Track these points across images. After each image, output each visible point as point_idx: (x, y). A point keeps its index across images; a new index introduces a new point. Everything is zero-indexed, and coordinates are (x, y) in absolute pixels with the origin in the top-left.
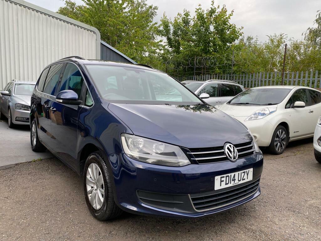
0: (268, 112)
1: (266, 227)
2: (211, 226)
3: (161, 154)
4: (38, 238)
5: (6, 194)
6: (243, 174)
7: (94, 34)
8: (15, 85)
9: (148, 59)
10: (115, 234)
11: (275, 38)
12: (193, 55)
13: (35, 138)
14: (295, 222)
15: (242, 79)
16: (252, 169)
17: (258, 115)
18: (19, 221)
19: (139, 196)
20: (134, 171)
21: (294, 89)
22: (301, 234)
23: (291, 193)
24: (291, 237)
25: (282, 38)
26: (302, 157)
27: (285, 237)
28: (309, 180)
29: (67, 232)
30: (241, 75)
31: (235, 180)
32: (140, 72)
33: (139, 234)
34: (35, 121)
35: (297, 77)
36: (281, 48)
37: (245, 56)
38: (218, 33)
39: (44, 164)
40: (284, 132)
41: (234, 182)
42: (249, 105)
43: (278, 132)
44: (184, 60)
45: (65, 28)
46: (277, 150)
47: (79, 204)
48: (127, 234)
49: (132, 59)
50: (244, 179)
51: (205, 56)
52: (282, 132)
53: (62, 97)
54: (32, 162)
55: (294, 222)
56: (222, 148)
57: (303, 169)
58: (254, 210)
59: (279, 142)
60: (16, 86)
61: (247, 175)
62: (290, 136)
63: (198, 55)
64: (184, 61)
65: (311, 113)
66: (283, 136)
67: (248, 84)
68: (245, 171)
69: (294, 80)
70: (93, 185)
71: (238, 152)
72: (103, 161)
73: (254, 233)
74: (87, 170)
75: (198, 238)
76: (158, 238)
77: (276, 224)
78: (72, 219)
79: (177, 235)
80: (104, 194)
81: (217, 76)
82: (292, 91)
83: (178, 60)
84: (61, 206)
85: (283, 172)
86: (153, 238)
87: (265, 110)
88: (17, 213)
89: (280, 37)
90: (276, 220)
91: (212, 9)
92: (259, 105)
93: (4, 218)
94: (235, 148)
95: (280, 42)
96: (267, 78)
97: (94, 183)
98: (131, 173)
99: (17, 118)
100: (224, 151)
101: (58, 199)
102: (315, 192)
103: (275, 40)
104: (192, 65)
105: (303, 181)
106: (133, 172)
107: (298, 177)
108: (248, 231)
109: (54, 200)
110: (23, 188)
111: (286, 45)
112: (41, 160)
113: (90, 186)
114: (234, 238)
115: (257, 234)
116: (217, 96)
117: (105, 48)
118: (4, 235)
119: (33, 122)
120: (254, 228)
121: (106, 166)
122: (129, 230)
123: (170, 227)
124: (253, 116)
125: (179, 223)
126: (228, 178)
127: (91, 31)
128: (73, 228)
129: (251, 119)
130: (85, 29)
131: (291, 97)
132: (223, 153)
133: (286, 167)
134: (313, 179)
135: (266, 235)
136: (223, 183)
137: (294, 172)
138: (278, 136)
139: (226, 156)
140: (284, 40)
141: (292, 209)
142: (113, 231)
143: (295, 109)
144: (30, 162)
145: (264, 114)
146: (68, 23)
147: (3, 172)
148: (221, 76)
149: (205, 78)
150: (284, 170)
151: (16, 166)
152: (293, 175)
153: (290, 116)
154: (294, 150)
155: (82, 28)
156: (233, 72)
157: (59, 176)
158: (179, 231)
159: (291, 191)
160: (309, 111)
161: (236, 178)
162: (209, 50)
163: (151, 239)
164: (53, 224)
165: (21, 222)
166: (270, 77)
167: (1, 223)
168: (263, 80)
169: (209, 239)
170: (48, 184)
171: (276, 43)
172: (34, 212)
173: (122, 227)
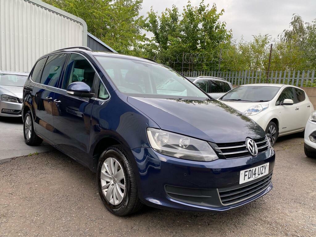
0: (260, 109)
1: (279, 218)
2: (228, 219)
5: (10, 190)
6: (262, 168)
9: (133, 53)
10: (137, 229)
11: (260, 38)
12: (182, 51)
13: (29, 131)
14: (304, 213)
15: (228, 76)
16: (269, 163)
17: (252, 111)
18: (32, 218)
19: (167, 191)
20: (158, 166)
21: (282, 87)
22: (313, 225)
23: (292, 186)
24: (305, 228)
25: (266, 39)
26: (291, 151)
28: (304, 173)
29: (87, 228)
30: (227, 73)
31: (256, 174)
32: (147, 65)
33: (162, 228)
34: (30, 113)
35: (280, 75)
38: (207, 30)
39: (42, 158)
40: (274, 128)
41: (255, 176)
42: (241, 101)
43: (270, 128)
44: (172, 56)
48: (149, 229)
50: (263, 173)
51: (192, 53)
52: (273, 128)
53: (72, 89)
54: (28, 156)
55: (303, 214)
56: (244, 143)
57: (296, 163)
59: (270, 137)
61: (265, 169)
62: (279, 132)
63: (186, 52)
64: (172, 57)
65: (297, 110)
66: (273, 131)
67: (237, 82)
68: (264, 165)
69: (278, 78)
70: (109, 180)
71: (258, 147)
72: (124, 156)
73: (270, 224)
74: (102, 164)
75: (220, 231)
76: (181, 232)
77: (287, 215)
78: (88, 215)
79: (199, 229)
80: (124, 189)
81: (204, 72)
82: (281, 89)
83: (166, 55)
84: (73, 202)
85: (279, 166)
86: (176, 233)
87: (258, 107)
88: (27, 209)
89: (265, 38)
90: (287, 212)
91: (201, 7)
92: (252, 102)
93: (14, 215)
94: (255, 143)
95: (264, 42)
96: (253, 76)
97: (110, 178)
98: (155, 167)
99: (3, 110)
100: (245, 146)
101: (68, 195)
102: (312, 184)
103: (260, 40)
104: (180, 61)
105: (299, 174)
106: (156, 166)
107: (293, 170)
108: (265, 223)
109: (63, 196)
110: (26, 184)
111: (272, 45)
112: (38, 154)
113: (105, 180)
114: (254, 231)
115: (274, 225)
118: (19, 234)
119: (26, 114)
120: (269, 219)
121: (127, 161)
122: (151, 225)
123: (190, 221)
124: (246, 112)
125: (197, 217)
126: (250, 172)
127: (78, 22)
128: (92, 224)
130: (71, 19)
131: (280, 95)
132: (245, 148)
133: (279, 161)
134: (307, 172)
135: (282, 227)
136: (247, 177)
137: (288, 165)
138: (269, 132)
139: (248, 151)
140: (268, 40)
142: (134, 227)
143: (284, 107)
144: (27, 156)
145: (257, 111)
146: (53, 12)
148: (208, 73)
149: (192, 74)
151: (12, 161)
152: (288, 168)
153: (280, 112)
154: (282, 144)
155: (68, 18)
156: (219, 69)
157: (62, 171)
158: (199, 225)
160: (295, 109)
161: (257, 172)
162: (197, 47)
163: (174, 233)
164: (70, 220)
165: (34, 220)
166: (255, 75)
167: (12, 221)
168: (249, 78)
169: (231, 231)
170: (52, 179)
171: (260, 43)
172: (46, 209)
173: (142, 222)
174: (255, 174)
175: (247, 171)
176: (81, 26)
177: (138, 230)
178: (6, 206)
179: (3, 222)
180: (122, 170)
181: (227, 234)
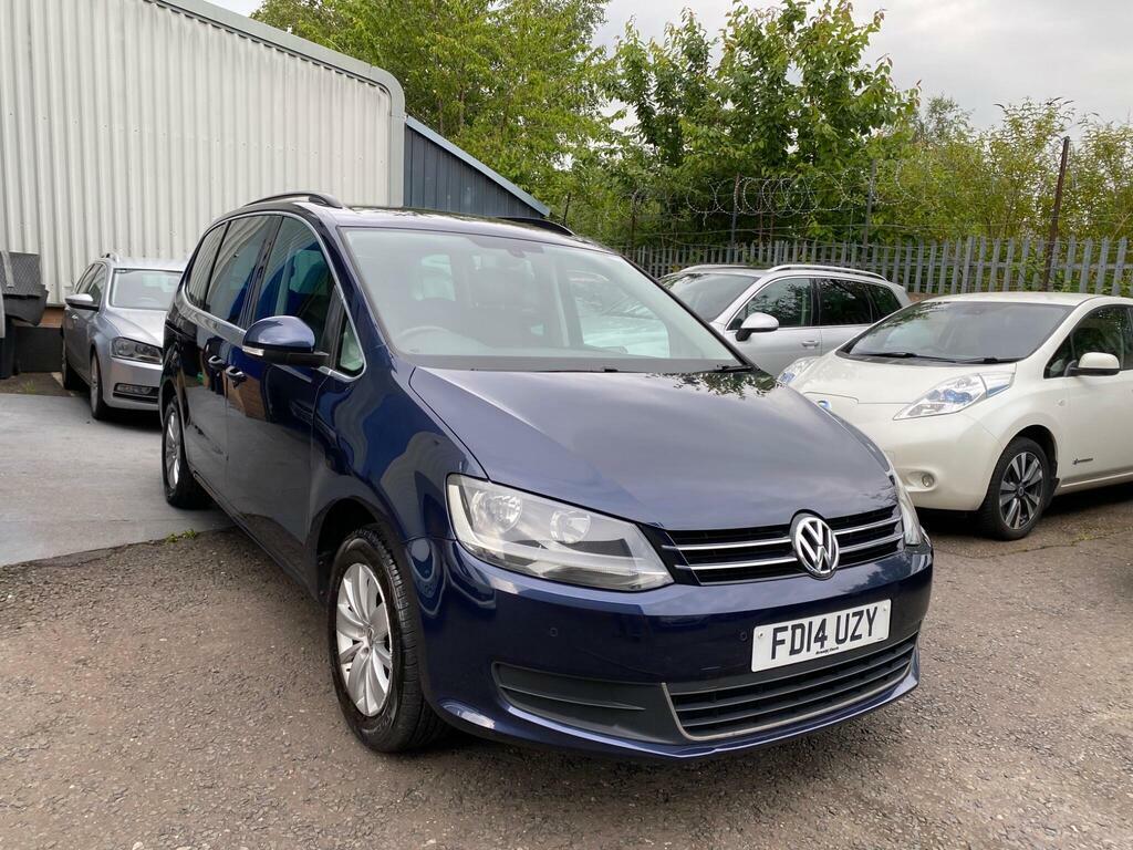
0: (979, 390)
1: (930, 796)
2: (741, 786)
3: (576, 546)
4: (177, 799)
5: (82, 651)
6: (853, 621)
7: (382, 94)
8: (115, 272)
9: (571, 180)
10: (424, 798)
11: (1027, 113)
12: (728, 172)
13: (176, 461)
14: (1032, 784)
15: (901, 261)
16: (889, 601)
17: (946, 400)
18: (121, 742)
19: (502, 683)
20: (489, 597)
22: (1046, 828)
23: (1037, 682)
24: (1012, 836)
25: (1051, 116)
26: (1098, 550)
27: (990, 835)
28: (1108, 638)
29: (272, 784)
30: (898, 247)
31: (824, 637)
32: (525, 253)
33: (503, 801)
34: (177, 405)
35: (1104, 256)
36: (1047, 149)
37: (914, 179)
38: (821, 94)
39: (205, 551)
40: (1036, 463)
41: (822, 646)
42: (915, 361)
43: (1014, 462)
44: (695, 188)
45: (284, 74)
46: (1008, 525)
47: (312, 691)
48: (461, 799)
49: (515, 180)
50: (860, 637)
51: (769, 177)
52: (1029, 463)
53: (261, 341)
54: (164, 541)
55: (1028, 787)
56: (785, 529)
57: (1094, 597)
58: (895, 737)
59: (1017, 497)
60: (117, 275)
61: (871, 621)
62: (1060, 474)
63: (745, 172)
64: (697, 192)
66: (1034, 473)
67: (924, 282)
68: (864, 608)
69: (1093, 266)
70: (356, 636)
71: (842, 545)
72: (391, 561)
73: (884, 815)
74: (339, 583)
75: (695, 826)
76: (562, 818)
77: (965, 790)
78: (287, 744)
79: (626, 812)
80: (390, 666)
81: (813, 247)
82: (1073, 313)
83: (677, 186)
84: (255, 699)
85: (1020, 605)
86: (545, 819)
87: (968, 383)
88: (115, 713)
89: (1046, 112)
90: (968, 776)
92: (952, 362)
93: (73, 728)
94: (829, 531)
95: (1044, 129)
96: (995, 259)
97: (360, 629)
98: (477, 601)
99: (119, 388)
100: (789, 540)
101: (246, 673)
102: (1122, 680)
103: (1026, 121)
104: (724, 208)
105: (1086, 642)
106: (483, 598)
107: (1068, 625)
108: (868, 810)
109: (232, 678)
110: (135, 633)
111: (1067, 141)
112: (196, 536)
113: (350, 637)
114: (814, 832)
115: (897, 820)
116: (807, 324)
117: (419, 143)
118: (72, 787)
119: (169, 406)
120: (887, 798)
121: (398, 577)
122: (471, 788)
123: (605, 785)
124: (926, 402)
125: (636, 771)
126: (799, 631)
127: (373, 83)
128: (291, 772)
129: (916, 412)
130: (351, 75)
131: (1068, 337)
132: (788, 549)
133: (1031, 588)
134: (1122, 635)
135: (925, 825)
136: (783, 651)
137: (1058, 605)
138: (1012, 476)
139: (795, 559)
140: (1061, 120)
141: (1032, 742)
142: (417, 789)
143: (1081, 381)
144: (159, 543)
145: (963, 397)
146: (294, 54)
147: (73, 574)
148: (829, 249)
149: (769, 253)
150: (1023, 598)
151: (113, 556)
152: (1051, 617)
153: (1061, 404)
154: (1073, 525)
155: (340, 71)
156: (869, 234)
157: (252, 595)
158: (633, 798)
159: (1038, 674)
161: (830, 631)
162: (785, 153)
163: (538, 819)
164: (229, 755)
165: (126, 746)
166: (1005, 257)
167: (63, 747)
168: (980, 265)
169: (731, 828)
170: (215, 621)
171: (1030, 133)
172: (168, 714)
173: (447, 775)
174: (821, 639)
175: (785, 629)
176: (385, 98)
177: (427, 799)
178: (60, 698)
179: (36, 746)
180: (385, 605)
181: (716, 836)
